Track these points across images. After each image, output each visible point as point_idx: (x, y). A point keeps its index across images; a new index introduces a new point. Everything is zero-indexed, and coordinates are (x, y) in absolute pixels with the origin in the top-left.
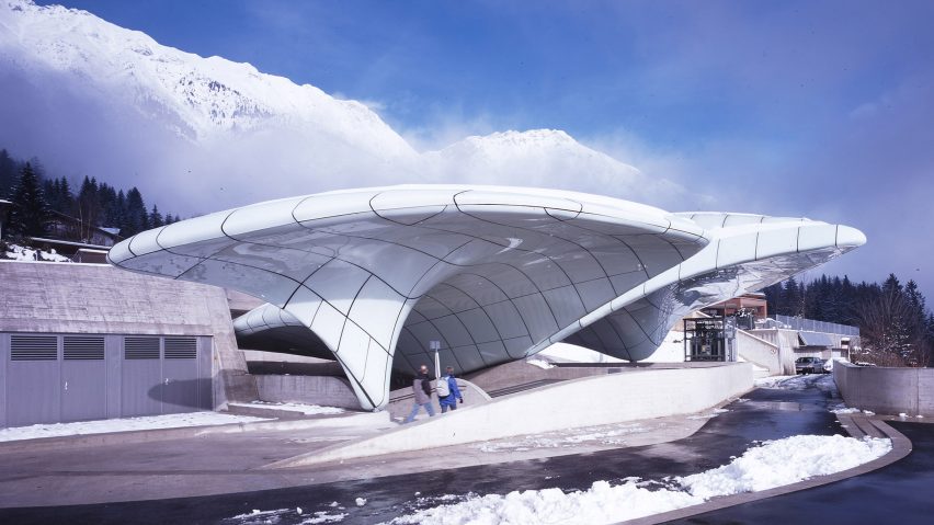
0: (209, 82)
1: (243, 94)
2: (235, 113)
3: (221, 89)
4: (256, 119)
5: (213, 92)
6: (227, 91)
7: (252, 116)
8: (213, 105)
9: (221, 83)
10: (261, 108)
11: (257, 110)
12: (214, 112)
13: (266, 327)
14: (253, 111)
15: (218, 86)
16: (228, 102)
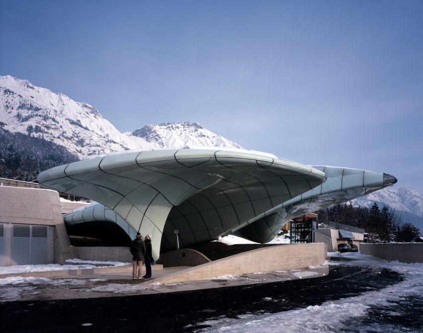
0: (4, 89)
1: (24, 97)
2: (19, 107)
3: (11, 94)
4: (30, 111)
5: (6, 95)
6: (15, 96)
7: (29, 109)
8: (6, 102)
9: (11, 90)
10: (34, 105)
11: (31, 106)
12: (7, 106)
13: (84, 221)
14: (29, 106)
15: (10, 92)
16: (16, 101)
